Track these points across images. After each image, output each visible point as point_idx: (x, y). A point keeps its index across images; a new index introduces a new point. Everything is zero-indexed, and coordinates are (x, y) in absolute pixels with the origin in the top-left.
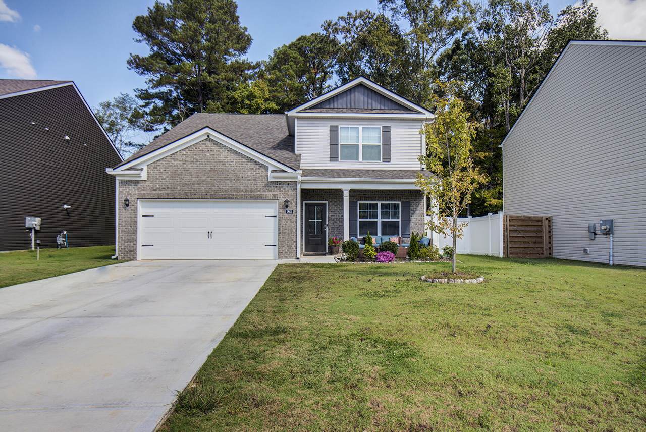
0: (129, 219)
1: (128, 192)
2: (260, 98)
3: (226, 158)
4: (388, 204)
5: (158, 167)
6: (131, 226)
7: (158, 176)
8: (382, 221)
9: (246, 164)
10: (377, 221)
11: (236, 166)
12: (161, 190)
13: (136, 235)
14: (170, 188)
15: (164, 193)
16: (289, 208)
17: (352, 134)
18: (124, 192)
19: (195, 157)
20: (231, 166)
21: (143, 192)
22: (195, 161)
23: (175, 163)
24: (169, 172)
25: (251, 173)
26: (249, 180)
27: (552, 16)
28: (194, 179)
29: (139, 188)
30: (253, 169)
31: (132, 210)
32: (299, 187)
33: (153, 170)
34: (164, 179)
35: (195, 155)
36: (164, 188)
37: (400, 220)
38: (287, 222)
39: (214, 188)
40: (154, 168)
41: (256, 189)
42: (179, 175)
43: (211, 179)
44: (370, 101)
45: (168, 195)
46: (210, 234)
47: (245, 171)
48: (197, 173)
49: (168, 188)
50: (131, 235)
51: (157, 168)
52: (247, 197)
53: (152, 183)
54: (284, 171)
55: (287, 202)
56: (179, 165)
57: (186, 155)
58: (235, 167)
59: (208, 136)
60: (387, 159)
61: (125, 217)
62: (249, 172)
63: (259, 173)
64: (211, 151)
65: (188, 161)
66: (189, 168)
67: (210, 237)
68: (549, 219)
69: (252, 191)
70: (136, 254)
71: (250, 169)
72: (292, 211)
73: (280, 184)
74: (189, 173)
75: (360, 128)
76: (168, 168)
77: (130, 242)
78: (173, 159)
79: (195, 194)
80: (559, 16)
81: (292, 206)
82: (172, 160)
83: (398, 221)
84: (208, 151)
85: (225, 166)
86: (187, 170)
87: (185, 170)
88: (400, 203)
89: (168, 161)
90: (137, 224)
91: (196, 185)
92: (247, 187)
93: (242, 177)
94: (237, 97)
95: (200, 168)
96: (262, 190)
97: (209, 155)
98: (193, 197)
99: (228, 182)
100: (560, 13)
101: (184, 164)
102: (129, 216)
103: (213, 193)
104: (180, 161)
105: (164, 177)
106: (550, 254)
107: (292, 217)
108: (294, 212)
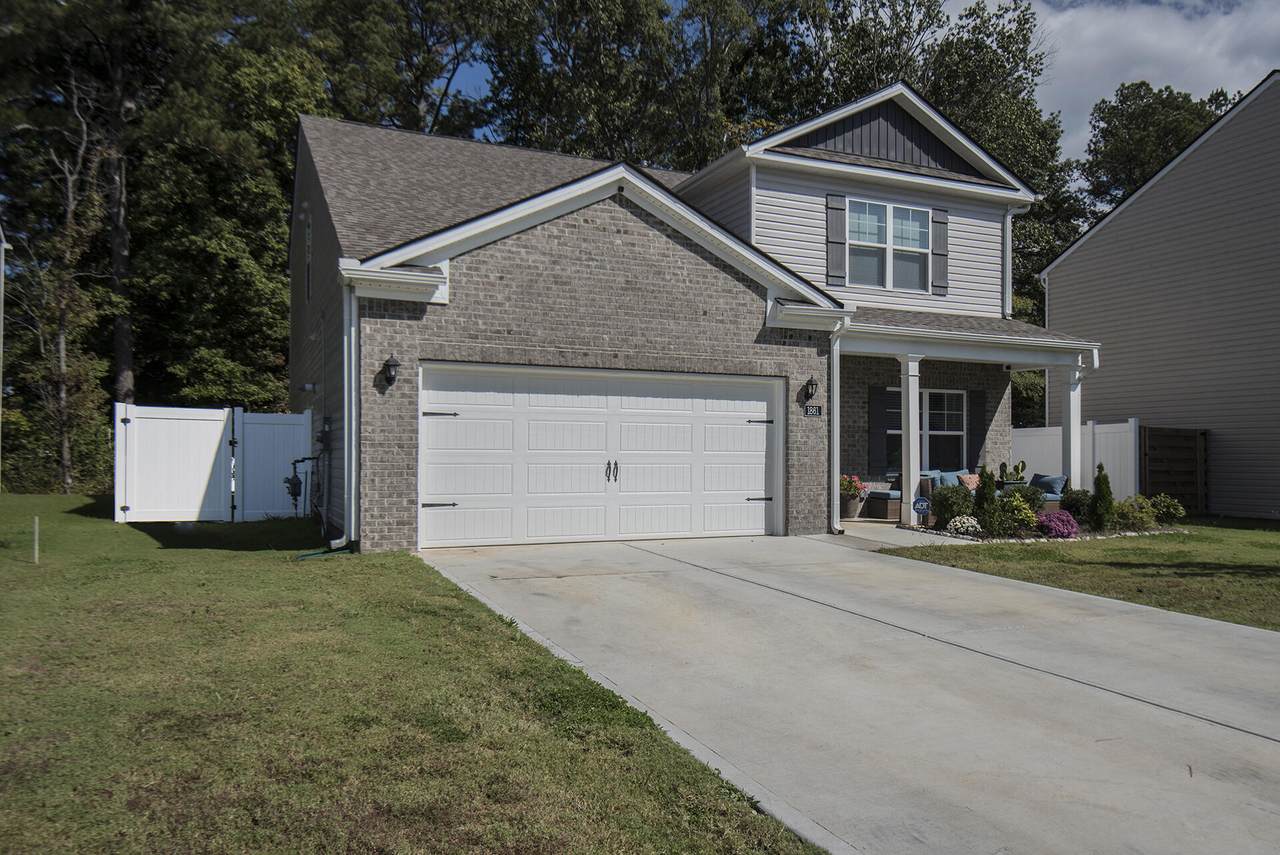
0: (394, 423)
1: (392, 338)
3: (664, 255)
4: (942, 395)
5: (483, 268)
6: (400, 446)
7: (481, 294)
8: (930, 436)
9: (715, 277)
11: (691, 281)
12: (491, 338)
13: (415, 475)
14: (516, 333)
15: (498, 347)
16: (810, 402)
17: (869, 221)
18: (379, 337)
19: (584, 245)
20: (678, 281)
21: (437, 341)
22: (584, 257)
23: (532, 258)
24: (514, 284)
25: (727, 304)
26: (722, 322)
28: (582, 310)
29: (426, 327)
30: (730, 291)
31: (403, 395)
32: (836, 349)
33: (466, 275)
34: (500, 305)
35: (585, 240)
36: (498, 332)
37: (964, 433)
38: (808, 437)
39: (635, 340)
40: (469, 268)
41: (739, 347)
42: (539, 295)
43: (626, 314)
44: (909, 144)
45: (510, 352)
46: (612, 470)
47: (711, 297)
48: (590, 292)
49: (509, 333)
50: (401, 474)
51: (477, 269)
52: (715, 368)
53: (464, 316)
54: (805, 301)
55: (810, 383)
56: (541, 267)
57: (556, 237)
58: (688, 284)
59: (621, 189)
60: (941, 289)
61: (383, 417)
62: (721, 300)
63: (744, 305)
64: (626, 232)
65: (566, 257)
66: (569, 277)
67: (612, 478)
68: (1205, 434)
69: (727, 352)
70: (416, 530)
71: (724, 291)
72: (820, 408)
73: (791, 337)
74: (570, 291)
75: (890, 207)
76: (509, 273)
77: (400, 495)
78: (525, 247)
79: (586, 355)
81: (819, 398)
82: (523, 250)
83: (959, 438)
84: (619, 232)
85: (663, 279)
86: (565, 284)
87: (556, 283)
88: (964, 393)
89: (510, 251)
90: (417, 439)
91: (588, 329)
92: (716, 339)
93: (705, 313)
95: (600, 280)
96: (752, 351)
97: (619, 242)
98: (580, 362)
99: (672, 325)
101: (554, 263)
102: (397, 413)
103: (632, 352)
104: (544, 254)
105: (500, 298)
106: (1207, 507)
107: (821, 423)
108: (824, 410)
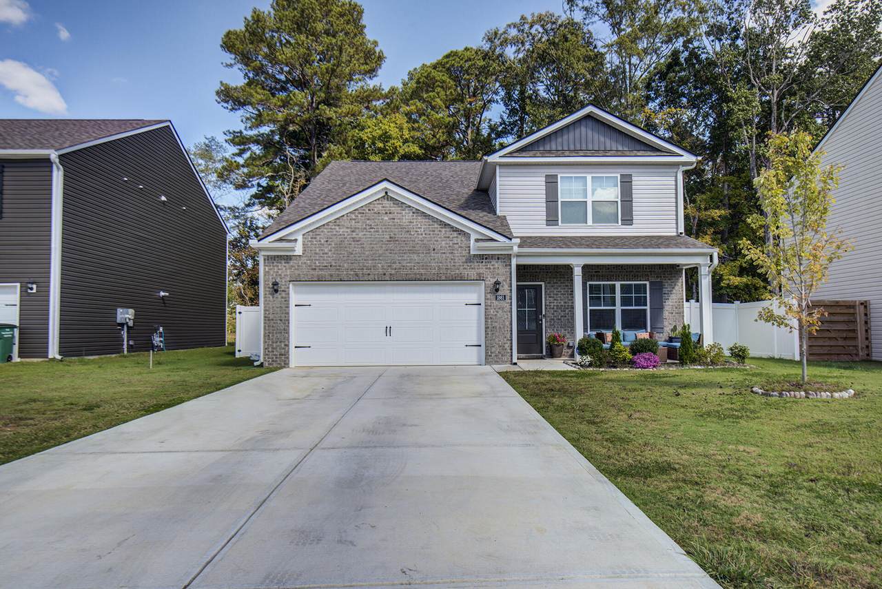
0: (279, 309)
1: (277, 272)
2: (397, 138)
3: (410, 222)
4: (631, 285)
5: (318, 237)
6: (281, 320)
7: (318, 250)
8: (622, 310)
9: (440, 231)
10: (614, 310)
11: (425, 234)
12: (322, 269)
13: (288, 333)
14: (334, 266)
15: (325, 273)
16: (499, 293)
17: (576, 186)
18: (272, 273)
19: (368, 222)
20: (418, 234)
21: (297, 272)
22: (368, 227)
23: (342, 230)
24: (333, 243)
25: (447, 244)
26: (444, 253)
27: (815, 15)
28: (367, 253)
29: (292, 266)
30: (449, 237)
31: (282, 298)
32: (514, 262)
33: (310, 241)
34: (326, 253)
35: (368, 219)
36: (326, 266)
37: (648, 308)
38: (498, 312)
39: (394, 266)
40: (312, 238)
41: (454, 266)
42: (346, 247)
43: (391, 253)
44: (602, 139)
45: (331, 276)
46: (388, 330)
47: (437, 241)
48: (371, 244)
49: (331, 266)
50: (281, 333)
51: (315, 238)
52: (440, 277)
53: (309, 260)
54: (492, 240)
55: (497, 283)
56: (346, 234)
57: (354, 219)
58: (424, 235)
59: (386, 193)
60: (628, 219)
61: (273, 307)
62: (443, 243)
63: (457, 244)
64: (390, 213)
65: (358, 228)
66: (360, 238)
67: (388, 334)
68: (865, 304)
69: (448, 269)
70: (288, 358)
71: (445, 237)
72: (505, 296)
73: (486, 258)
74: (361, 244)
75: (589, 177)
76: (331, 238)
77: (280, 342)
78: (339, 225)
79: (369, 274)
80: (825, 13)
81: (504, 290)
82: (337, 227)
83: (645, 310)
84: (386, 213)
85: (410, 234)
86: (358, 241)
87: (354, 241)
88: (647, 283)
89: (331, 229)
90: (289, 317)
91: (370, 262)
92: (441, 263)
93: (434, 250)
94: (366, 138)
95: (376, 238)
96: (461, 267)
97: (387, 218)
98: (366, 278)
99: (415, 257)
100: (827, 10)
101: (353, 231)
102: (280, 305)
103: (393, 272)
104: (347, 228)
105: (326, 250)
106: (868, 355)
107: (505, 304)
108: (508, 298)
